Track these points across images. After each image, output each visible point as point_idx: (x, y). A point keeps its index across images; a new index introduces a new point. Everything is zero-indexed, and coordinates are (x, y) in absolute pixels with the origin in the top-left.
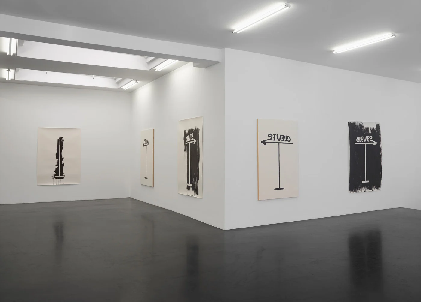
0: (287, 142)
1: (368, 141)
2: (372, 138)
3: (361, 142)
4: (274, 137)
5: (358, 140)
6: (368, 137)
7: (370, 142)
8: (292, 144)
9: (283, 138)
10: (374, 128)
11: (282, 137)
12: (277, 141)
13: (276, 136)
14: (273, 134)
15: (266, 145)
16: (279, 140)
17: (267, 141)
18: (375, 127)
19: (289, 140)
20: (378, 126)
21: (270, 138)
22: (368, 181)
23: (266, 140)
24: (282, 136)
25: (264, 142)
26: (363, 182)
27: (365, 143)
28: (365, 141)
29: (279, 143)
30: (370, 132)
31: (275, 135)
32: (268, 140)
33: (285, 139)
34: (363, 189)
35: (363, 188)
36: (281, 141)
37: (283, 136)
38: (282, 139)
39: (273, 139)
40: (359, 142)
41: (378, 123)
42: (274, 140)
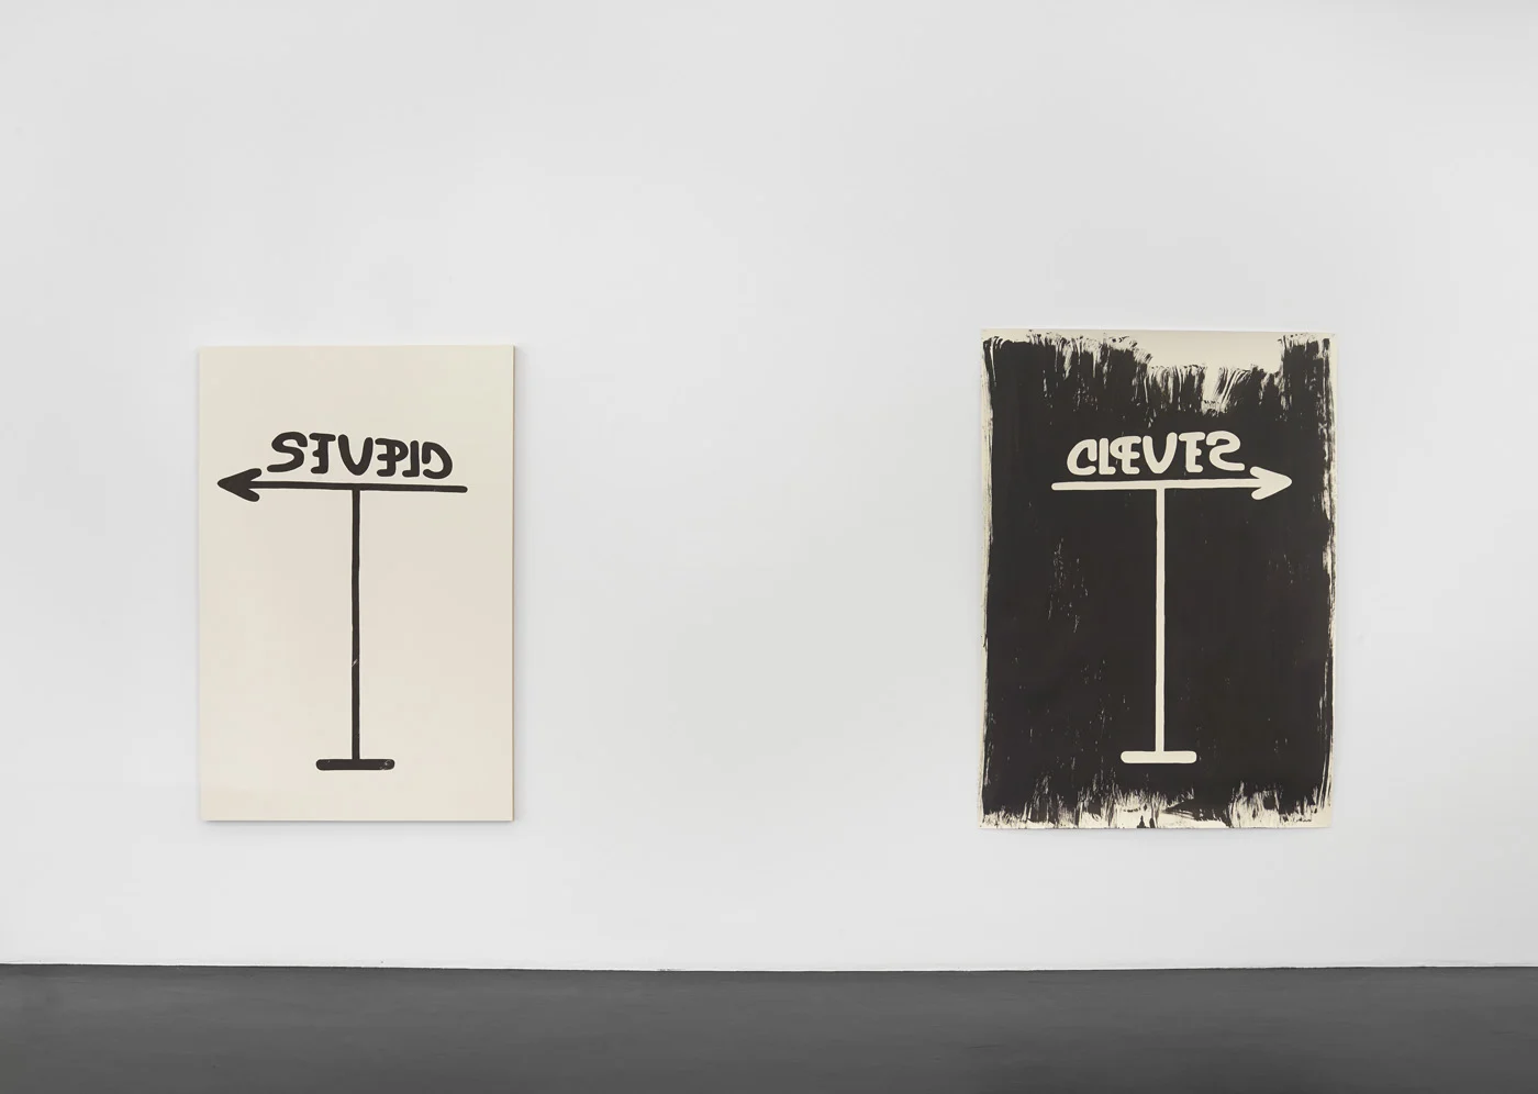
0: (421, 480)
1: (1192, 466)
2: (1234, 444)
3: (1120, 476)
4: (322, 453)
5: (1083, 460)
6: (1191, 438)
7: (1211, 472)
8: (463, 489)
9: (391, 459)
10: (1257, 374)
11: (381, 449)
12: (338, 471)
13: (333, 447)
14: (313, 436)
15: (255, 498)
16: (358, 470)
17: (266, 476)
18: (1272, 364)
19: (436, 464)
20: (1306, 364)
21: (289, 458)
22: (1188, 757)
23: (257, 472)
24: (380, 442)
25: (243, 485)
26: (1129, 757)
27: (1160, 487)
28: (1158, 467)
29: (356, 489)
30: (1213, 399)
31: (324, 439)
32: (272, 468)
33: (404, 464)
34: (1129, 811)
35: (1134, 801)
36: (370, 476)
37: (391, 444)
38: (377, 464)
39: (311, 461)
40: (1096, 477)
41: (1305, 330)
42: (322, 468)
